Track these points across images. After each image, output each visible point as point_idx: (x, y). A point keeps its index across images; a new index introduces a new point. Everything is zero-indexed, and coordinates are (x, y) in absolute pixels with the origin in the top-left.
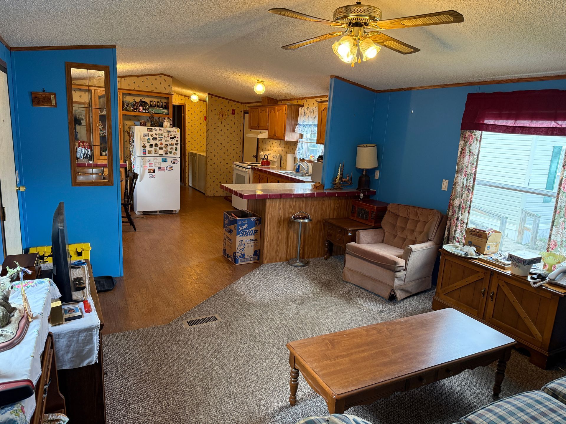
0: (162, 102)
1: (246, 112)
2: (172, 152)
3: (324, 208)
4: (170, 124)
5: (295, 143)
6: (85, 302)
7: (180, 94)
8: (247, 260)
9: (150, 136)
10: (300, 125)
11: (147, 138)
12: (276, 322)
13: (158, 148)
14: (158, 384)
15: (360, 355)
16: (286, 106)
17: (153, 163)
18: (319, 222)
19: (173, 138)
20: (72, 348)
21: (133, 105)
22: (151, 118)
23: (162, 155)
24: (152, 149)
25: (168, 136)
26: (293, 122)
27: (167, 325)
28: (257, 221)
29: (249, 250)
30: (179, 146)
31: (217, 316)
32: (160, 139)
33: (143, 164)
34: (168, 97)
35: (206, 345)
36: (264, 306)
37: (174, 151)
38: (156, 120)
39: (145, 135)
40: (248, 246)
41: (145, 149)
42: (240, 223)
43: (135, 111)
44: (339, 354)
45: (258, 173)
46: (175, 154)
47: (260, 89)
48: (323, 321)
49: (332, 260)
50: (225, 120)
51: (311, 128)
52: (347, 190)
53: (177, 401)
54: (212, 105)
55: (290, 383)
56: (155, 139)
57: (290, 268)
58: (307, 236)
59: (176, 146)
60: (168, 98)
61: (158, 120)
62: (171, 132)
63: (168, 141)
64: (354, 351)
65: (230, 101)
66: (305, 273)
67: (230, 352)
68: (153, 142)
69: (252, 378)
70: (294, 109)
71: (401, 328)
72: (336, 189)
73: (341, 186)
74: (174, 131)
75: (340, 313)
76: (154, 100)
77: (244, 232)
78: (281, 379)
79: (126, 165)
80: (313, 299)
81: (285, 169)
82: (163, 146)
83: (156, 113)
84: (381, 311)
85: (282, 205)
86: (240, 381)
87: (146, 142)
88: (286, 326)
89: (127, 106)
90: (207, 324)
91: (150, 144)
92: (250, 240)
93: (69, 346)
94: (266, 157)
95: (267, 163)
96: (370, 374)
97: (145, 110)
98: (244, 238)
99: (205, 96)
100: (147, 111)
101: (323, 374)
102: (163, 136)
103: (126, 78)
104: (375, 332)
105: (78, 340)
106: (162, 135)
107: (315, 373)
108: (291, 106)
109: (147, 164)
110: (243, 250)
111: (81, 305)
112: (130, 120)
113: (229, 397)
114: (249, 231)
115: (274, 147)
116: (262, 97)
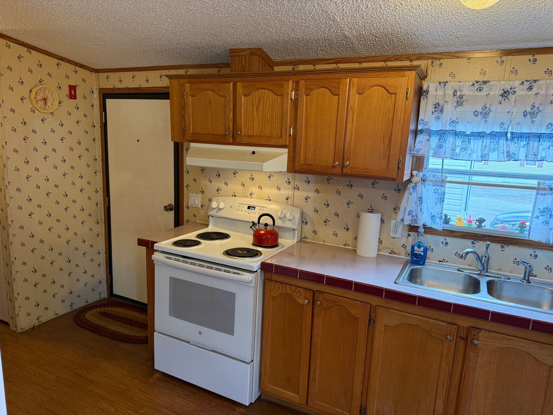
50: (52, 113)
65: (60, 62)
94: (266, 220)
115: (260, 187)
116: (232, 51)
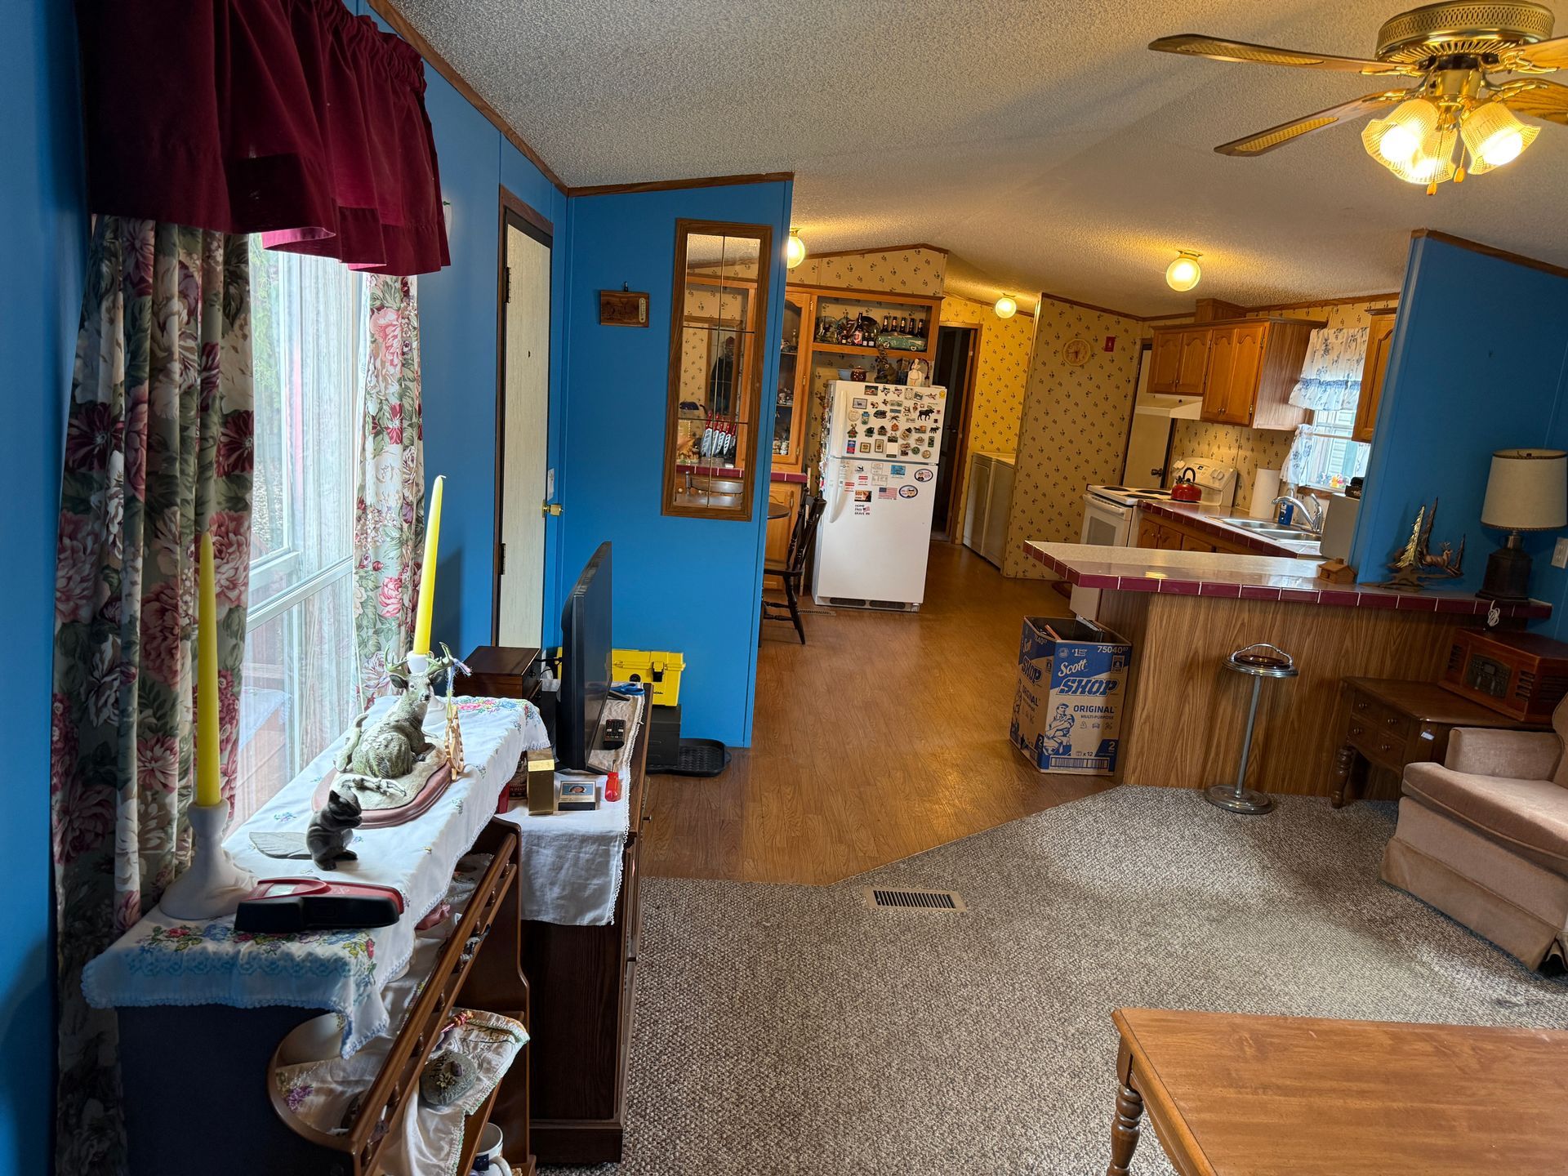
0: (913, 320)
1: (1146, 345)
2: (918, 449)
3: (1348, 643)
4: (925, 376)
5: (1287, 438)
6: (613, 776)
7: (969, 299)
8: (1077, 762)
9: (869, 407)
10: (1307, 383)
11: (861, 411)
12: (1123, 952)
13: (885, 438)
14: (767, 1029)
15: (1349, 1101)
16: (1267, 324)
17: (870, 476)
18: (1322, 684)
19: (927, 413)
20: (563, 874)
21: (841, 328)
22: (881, 360)
23: (895, 456)
24: (871, 440)
25: (915, 408)
26: (1286, 374)
27: (822, 889)
28: (1117, 654)
29: (1086, 737)
30: (938, 436)
31: (956, 898)
32: (893, 414)
33: (846, 478)
34: (930, 305)
35: (908, 964)
36: (1098, 900)
37: (924, 447)
38: (890, 365)
39: (859, 404)
40: (1084, 723)
41: (854, 439)
42: (1064, 654)
43: (844, 341)
44: (1274, 1080)
45: (1158, 520)
46: (926, 455)
47: (1183, 276)
48: (1277, 988)
49: (1357, 813)
50: (1082, 366)
51: (1342, 393)
52: (1438, 594)
53: (801, 1085)
54: (1050, 325)
55: (1114, 1127)
56: (881, 414)
57: (1206, 810)
58: (1278, 721)
59: (932, 435)
60: (929, 309)
61: (895, 365)
62: (924, 398)
63: (913, 420)
64: (1327, 1084)
65: (1102, 314)
66: (1253, 835)
67: (969, 999)
68: (875, 423)
69: (1014, 1085)
70: (1293, 334)
71: (1531, 1061)
72: (1400, 586)
73: (1419, 579)
74: (932, 396)
75: (1343, 974)
76: (893, 313)
77: (1074, 682)
78: (1097, 1111)
79: (806, 478)
80: (1262, 915)
81: (1246, 514)
82: (898, 434)
83: (893, 348)
84: (1500, 1003)
85: (1202, 617)
86: (978, 1083)
87: (859, 422)
88: (1150, 971)
89: (827, 330)
90: (925, 911)
91: (868, 426)
92: (1090, 709)
93: (557, 868)
94: (1189, 475)
95: (1191, 494)
96: (1365, 1166)
97: (868, 339)
98: (1073, 700)
99: (1034, 301)
100: (871, 343)
101: (1202, 1124)
102: (902, 408)
103: (831, 259)
104: (1428, 1048)
105: (577, 859)
106: (899, 405)
107: (1176, 1113)
108: (1284, 324)
109: (855, 479)
110: (1066, 732)
111: (603, 780)
112: (830, 364)
113: (937, 1117)
114: (1089, 681)
115: (1219, 447)
116: (1198, 301)
